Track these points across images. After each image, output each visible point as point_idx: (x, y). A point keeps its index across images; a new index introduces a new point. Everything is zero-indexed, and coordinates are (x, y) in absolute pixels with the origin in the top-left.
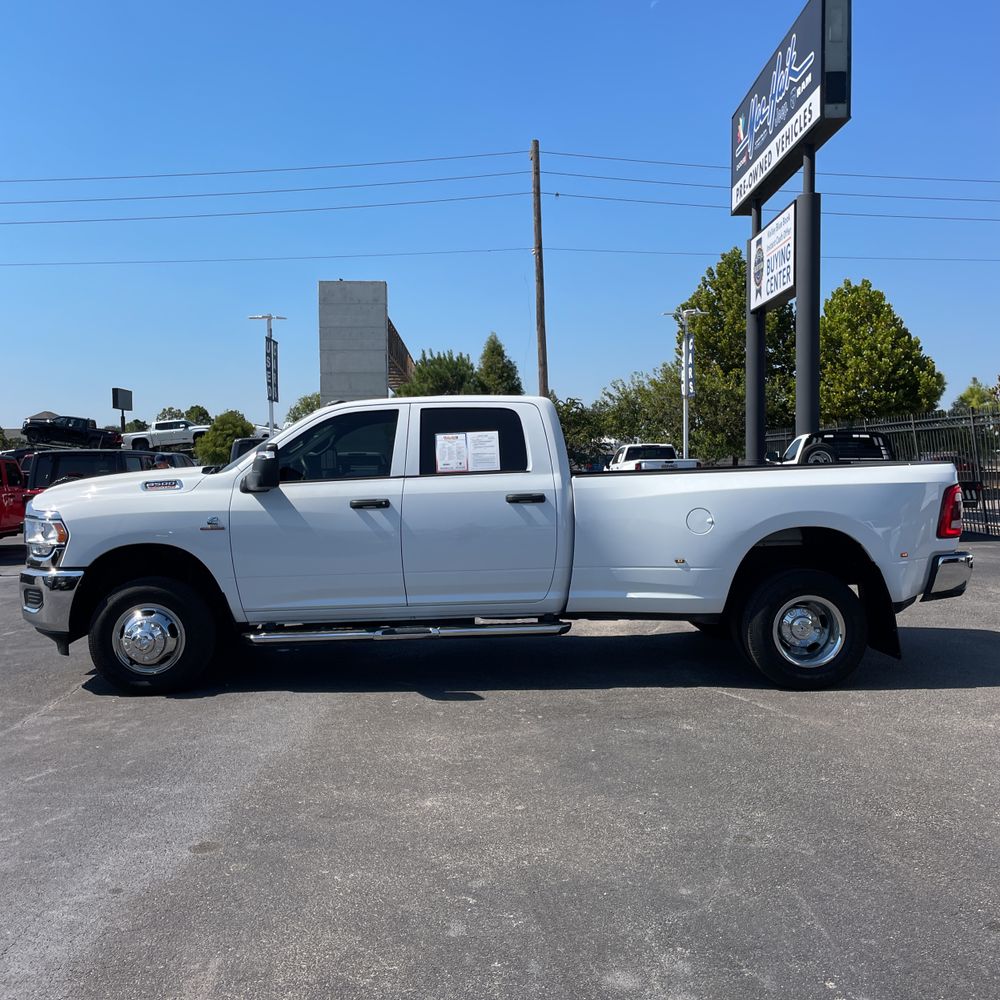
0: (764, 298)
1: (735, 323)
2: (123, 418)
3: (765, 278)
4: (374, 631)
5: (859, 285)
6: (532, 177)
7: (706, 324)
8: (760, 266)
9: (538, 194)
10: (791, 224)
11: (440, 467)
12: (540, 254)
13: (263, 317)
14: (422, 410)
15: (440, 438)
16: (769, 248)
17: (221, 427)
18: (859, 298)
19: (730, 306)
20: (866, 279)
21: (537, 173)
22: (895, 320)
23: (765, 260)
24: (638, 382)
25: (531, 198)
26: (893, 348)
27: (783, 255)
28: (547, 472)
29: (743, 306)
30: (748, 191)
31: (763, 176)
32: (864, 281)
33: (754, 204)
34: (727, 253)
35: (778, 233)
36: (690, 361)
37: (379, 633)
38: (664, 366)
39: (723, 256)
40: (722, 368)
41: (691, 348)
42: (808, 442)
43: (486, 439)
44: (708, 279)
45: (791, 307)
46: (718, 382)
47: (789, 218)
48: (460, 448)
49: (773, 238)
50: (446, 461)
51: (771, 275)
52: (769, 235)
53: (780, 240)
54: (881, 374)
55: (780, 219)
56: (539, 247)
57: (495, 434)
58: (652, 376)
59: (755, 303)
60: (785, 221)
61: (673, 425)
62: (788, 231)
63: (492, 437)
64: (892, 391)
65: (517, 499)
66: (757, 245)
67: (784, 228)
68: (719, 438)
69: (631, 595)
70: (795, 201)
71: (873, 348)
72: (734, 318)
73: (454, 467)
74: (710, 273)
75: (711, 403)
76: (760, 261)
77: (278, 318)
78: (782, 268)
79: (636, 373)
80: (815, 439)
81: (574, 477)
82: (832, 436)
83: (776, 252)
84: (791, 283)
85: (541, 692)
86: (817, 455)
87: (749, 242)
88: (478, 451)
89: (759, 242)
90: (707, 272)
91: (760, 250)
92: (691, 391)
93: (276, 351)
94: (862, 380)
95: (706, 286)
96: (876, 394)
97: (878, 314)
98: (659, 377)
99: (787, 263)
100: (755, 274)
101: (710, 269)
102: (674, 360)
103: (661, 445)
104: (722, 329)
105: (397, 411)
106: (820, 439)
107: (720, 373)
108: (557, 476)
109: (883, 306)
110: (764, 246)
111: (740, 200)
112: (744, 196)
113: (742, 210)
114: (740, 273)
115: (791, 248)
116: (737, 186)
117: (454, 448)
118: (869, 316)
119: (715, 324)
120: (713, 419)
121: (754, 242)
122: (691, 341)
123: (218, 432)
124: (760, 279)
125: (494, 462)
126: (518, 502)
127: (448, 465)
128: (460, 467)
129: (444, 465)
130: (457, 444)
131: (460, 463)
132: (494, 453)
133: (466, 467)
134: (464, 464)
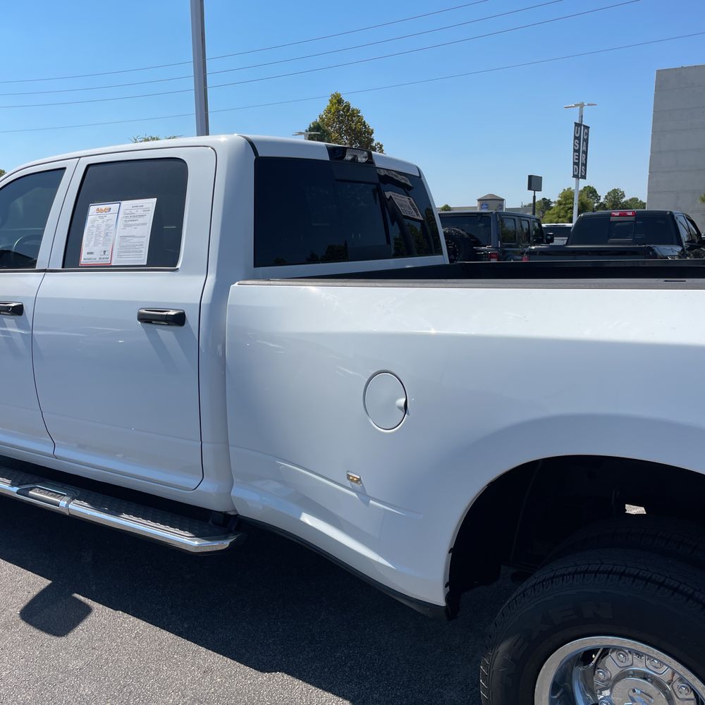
2: (534, 197)
11: (84, 257)
13: (576, 105)
14: (87, 167)
15: (93, 211)
17: (564, 202)
28: (200, 272)
43: (140, 212)
50: (91, 247)
57: (152, 204)
63: (149, 207)
65: (150, 317)
77: (588, 105)
88: (127, 231)
93: (587, 134)
108: (211, 280)
117: (103, 228)
123: (562, 206)
125: (141, 251)
126: (151, 322)
127: (91, 253)
128: (104, 258)
129: (88, 253)
130: (108, 220)
131: (105, 252)
132: (144, 237)
133: (110, 259)
134: (108, 254)
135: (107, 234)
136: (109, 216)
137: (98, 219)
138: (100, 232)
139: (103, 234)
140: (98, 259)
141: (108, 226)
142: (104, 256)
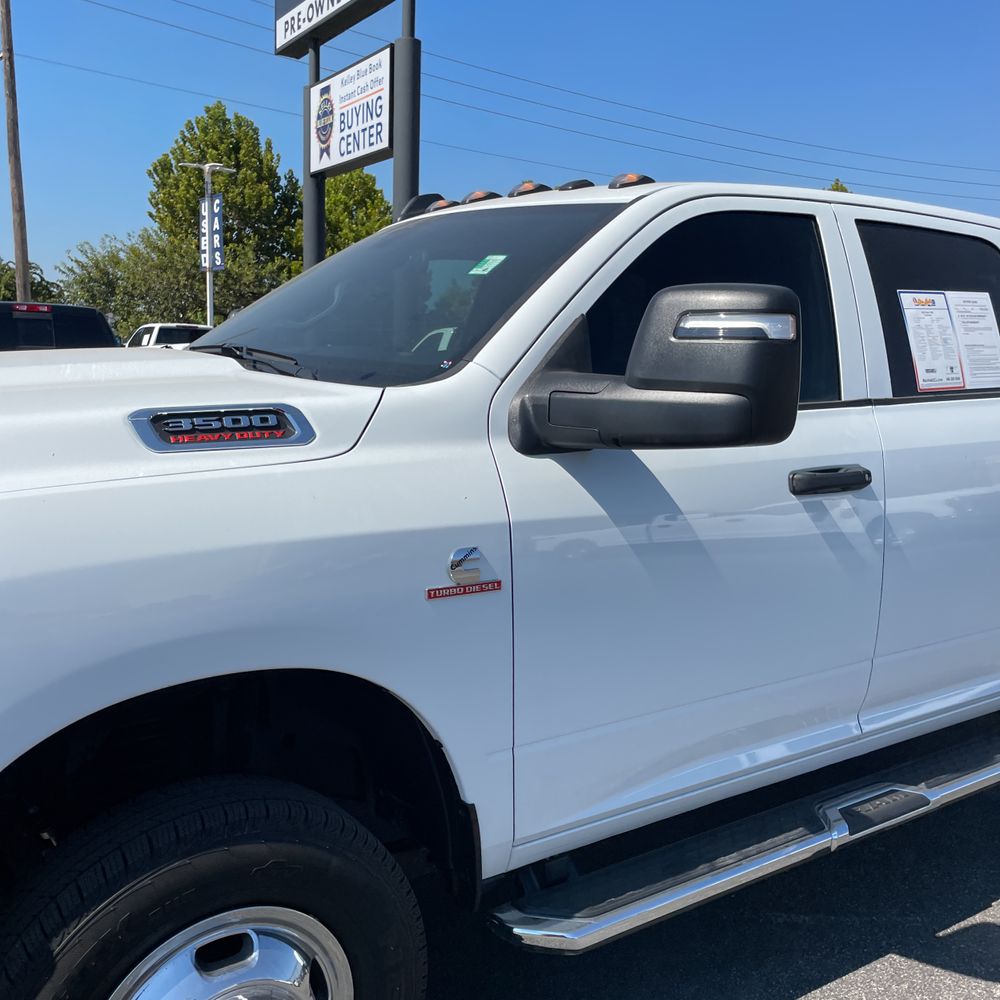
0: (335, 159)
3: (336, 134)
8: (327, 120)
10: (384, 72)
16: (342, 99)
23: (337, 112)
24: (111, 247)
27: (370, 111)
30: (306, 26)
31: (332, 9)
33: (312, 44)
34: (210, 106)
35: (361, 82)
36: (216, 227)
39: (208, 110)
41: (217, 210)
44: (187, 134)
47: (381, 64)
49: (350, 88)
51: (347, 132)
52: (344, 83)
53: (364, 90)
56: (9, 51)
59: (318, 164)
60: (372, 68)
62: (380, 81)
66: (322, 94)
67: (371, 76)
70: (392, 44)
74: (190, 127)
76: (326, 113)
78: (367, 125)
79: (107, 236)
83: (357, 105)
84: (385, 145)
87: (307, 90)
89: (326, 90)
90: (187, 125)
91: (328, 101)
92: (218, 263)
95: (185, 142)
99: (376, 120)
100: (318, 130)
101: (190, 122)
110: (334, 96)
111: (291, 36)
112: (298, 33)
113: (294, 49)
114: (225, 133)
115: (385, 103)
116: (287, 17)
121: (316, 90)
122: (217, 201)
124: (328, 136)
127: (933, 371)
128: (953, 379)
129: (927, 371)
130: (938, 319)
131: (952, 368)
132: (995, 346)
133: (961, 379)
134: (957, 370)
135: (945, 341)
136: (937, 314)
137: (923, 315)
138: (934, 337)
139: (939, 340)
140: (945, 381)
141: (944, 329)
142: (952, 375)
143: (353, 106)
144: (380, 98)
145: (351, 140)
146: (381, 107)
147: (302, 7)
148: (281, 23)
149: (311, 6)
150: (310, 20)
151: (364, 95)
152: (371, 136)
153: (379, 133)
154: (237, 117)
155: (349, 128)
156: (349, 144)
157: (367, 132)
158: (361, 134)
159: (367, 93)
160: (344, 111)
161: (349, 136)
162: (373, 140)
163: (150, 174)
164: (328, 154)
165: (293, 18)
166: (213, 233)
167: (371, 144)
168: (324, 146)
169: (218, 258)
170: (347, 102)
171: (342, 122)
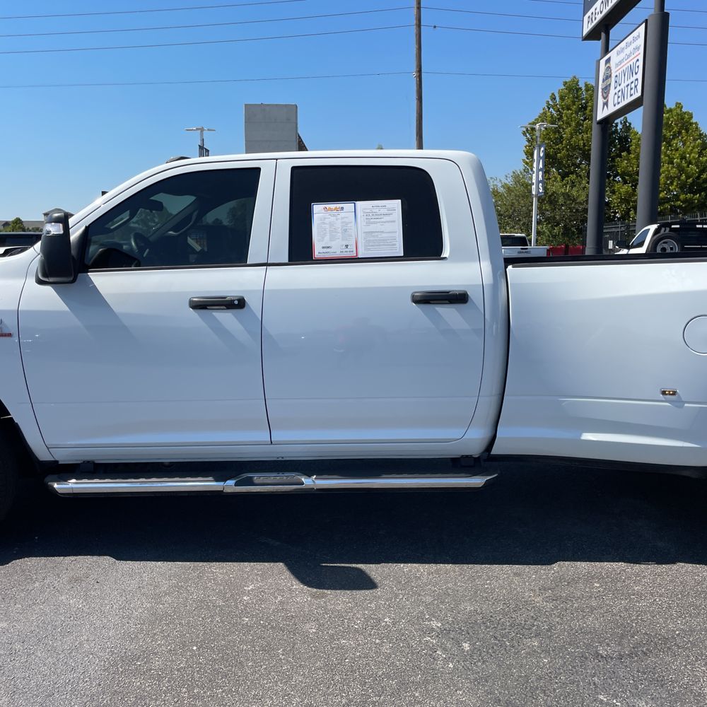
0: (611, 109)
1: (572, 137)
3: (612, 91)
4: (225, 480)
5: (673, 107)
6: (415, 11)
7: (549, 139)
8: (607, 82)
9: (419, 25)
10: (641, 42)
11: (318, 251)
12: (420, 77)
13: (197, 129)
14: (294, 169)
15: (318, 210)
16: (617, 65)
18: (672, 117)
19: (569, 124)
20: (679, 102)
21: (419, 8)
22: (701, 135)
23: (613, 75)
24: (493, 185)
25: (414, 30)
26: (699, 156)
27: (632, 71)
28: (470, 260)
29: (590, 117)
30: (599, 17)
31: (614, 2)
32: (677, 103)
33: (602, 30)
34: (567, 81)
35: (627, 51)
36: (541, 166)
37: (231, 482)
38: (514, 173)
39: (565, 83)
40: (559, 174)
41: (542, 155)
42: (657, 232)
43: (384, 211)
44: (551, 103)
45: (617, 125)
46: (557, 187)
47: (639, 36)
48: (347, 224)
49: (622, 56)
50: (326, 242)
51: (619, 88)
52: (618, 53)
53: (629, 56)
54: (688, 177)
55: (630, 39)
56: (420, 71)
57: (396, 204)
58: (504, 181)
59: (601, 114)
60: (635, 39)
61: (519, 220)
62: (638, 48)
63: (393, 208)
64: (695, 193)
65: (428, 299)
66: (606, 64)
67: (633, 46)
68: (556, 230)
69: (588, 436)
70: (647, 20)
71: (683, 157)
72: (571, 134)
73: (337, 252)
74: (553, 98)
75: (551, 202)
76: (608, 77)
77: (208, 130)
78: (629, 82)
80: (663, 229)
81: (510, 267)
82: (678, 226)
83: (624, 68)
84: (639, 94)
85: (457, 567)
86: (664, 243)
87: (598, 62)
88: (372, 228)
89: (608, 61)
90: (551, 97)
91: (609, 67)
92: (541, 191)
94: (672, 183)
95: (549, 109)
96: (682, 197)
97: (687, 131)
98: (510, 182)
100: (603, 89)
101: (553, 94)
102: (522, 168)
103: (516, 235)
104: (561, 143)
105: (258, 170)
106: (668, 229)
107: (559, 178)
108: (486, 266)
109: (691, 124)
110: (612, 64)
111: (591, 26)
112: (595, 22)
113: (593, 35)
114: (577, 98)
115: (641, 63)
116: (589, 13)
117: (338, 224)
118: (680, 133)
119: (556, 139)
120: (552, 215)
121: (603, 62)
122: (542, 149)
124: (608, 93)
125: (395, 245)
126: (429, 303)
127: (329, 247)
128: (347, 252)
129: (323, 248)
130: (342, 218)
131: (347, 246)
132: (396, 232)
133: (355, 252)
134: (352, 247)
135: (345, 231)
136: (343, 214)
137: (329, 216)
138: (335, 229)
139: (339, 231)
140: (339, 253)
142: (347, 250)
143: (622, 69)
144: (638, 60)
145: (620, 93)
146: (638, 67)
147: (598, 5)
148: (586, 18)
149: (602, 2)
150: (601, 12)
151: (629, 60)
152: (631, 89)
153: (636, 86)
154: (586, 85)
155: (620, 85)
156: (619, 97)
157: (629, 87)
158: (626, 89)
159: (631, 58)
160: (617, 73)
161: (619, 91)
162: (632, 91)
163: (524, 134)
164: (607, 107)
165: (592, 13)
166: (539, 170)
167: (631, 95)
168: (605, 101)
169: (541, 187)
170: (619, 67)
171: (616, 82)
